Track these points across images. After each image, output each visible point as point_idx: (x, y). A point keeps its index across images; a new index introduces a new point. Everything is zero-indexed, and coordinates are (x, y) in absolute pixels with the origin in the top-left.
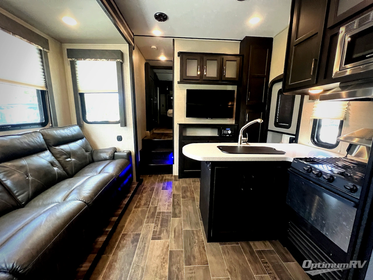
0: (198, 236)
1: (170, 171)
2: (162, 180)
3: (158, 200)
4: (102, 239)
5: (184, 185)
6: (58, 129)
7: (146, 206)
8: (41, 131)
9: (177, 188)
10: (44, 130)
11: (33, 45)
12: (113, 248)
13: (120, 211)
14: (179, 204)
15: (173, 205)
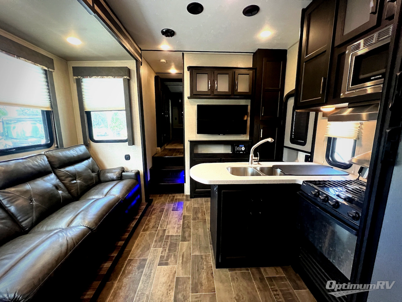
0: (207, 262)
1: (182, 191)
2: (172, 200)
3: (167, 222)
4: (108, 265)
5: (196, 206)
6: (64, 150)
7: (155, 229)
8: (46, 153)
9: (188, 209)
10: (49, 152)
11: (38, 66)
12: (118, 274)
13: (127, 235)
14: (189, 227)
15: (183, 228)
